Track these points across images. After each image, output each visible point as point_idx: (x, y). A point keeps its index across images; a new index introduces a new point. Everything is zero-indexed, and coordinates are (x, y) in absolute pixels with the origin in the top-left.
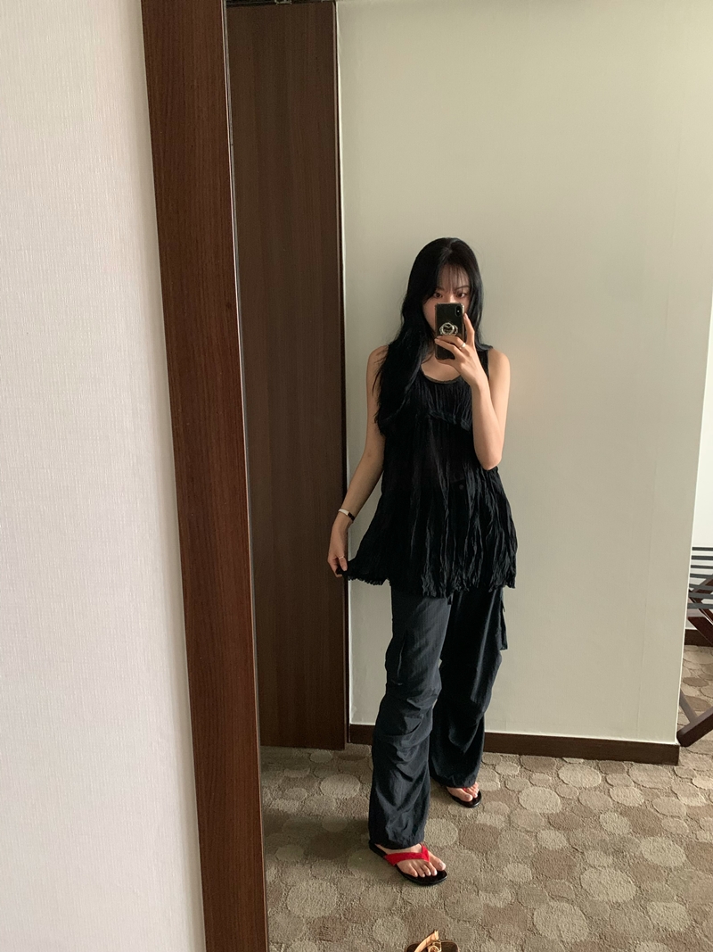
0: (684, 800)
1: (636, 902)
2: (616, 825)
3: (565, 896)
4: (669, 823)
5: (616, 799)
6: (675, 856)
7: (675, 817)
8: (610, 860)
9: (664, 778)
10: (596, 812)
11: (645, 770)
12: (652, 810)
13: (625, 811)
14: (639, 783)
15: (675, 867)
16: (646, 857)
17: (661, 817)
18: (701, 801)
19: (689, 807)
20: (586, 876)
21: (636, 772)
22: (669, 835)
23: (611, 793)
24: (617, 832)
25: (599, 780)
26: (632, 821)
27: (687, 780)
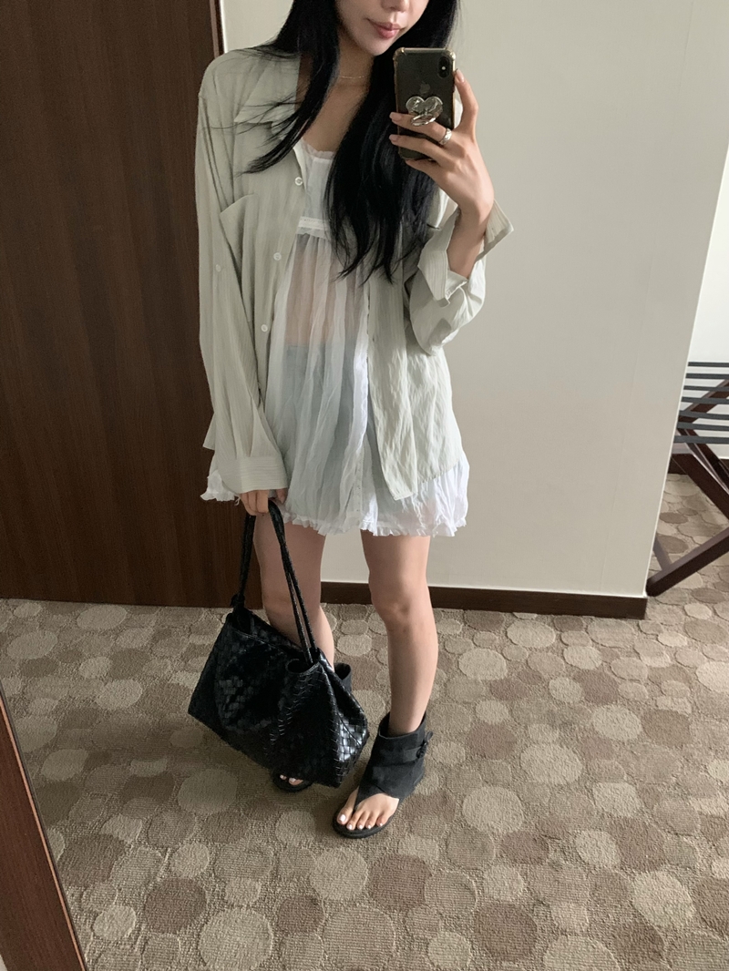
0: (647, 661)
1: (581, 783)
2: (566, 689)
3: (501, 778)
4: (628, 689)
5: (570, 661)
6: (629, 728)
7: (635, 680)
8: (556, 735)
9: (626, 635)
10: (546, 676)
11: (606, 625)
12: (609, 673)
13: (579, 676)
14: (599, 642)
15: (628, 741)
16: (597, 729)
17: (618, 681)
18: (665, 661)
19: (651, 668)
20: (526, 756)
21: (597, 629)
22: (628, 703)
23: (565, 654)
24: (567, 700)
25: (553, 639)
26: (584, 687)
27: (653, 637)
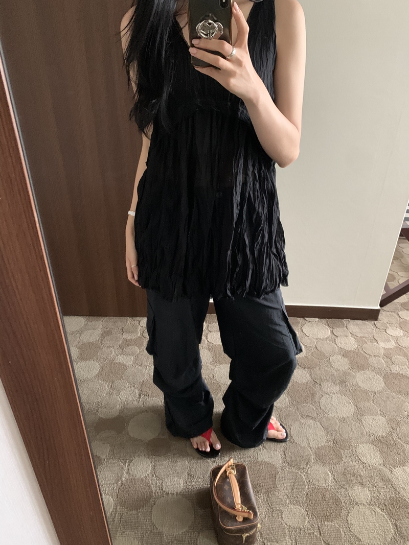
0: (382, 344)
1: (355, 416)
2: (340, 363)
3: (310, 415)
4: (373, 361)
5: (340, 345)
6: (378, 384)
7: (377, 356)
8: (338, 388)
9: (369, 330)
10: (327, 355)
11: (357, 325)
12: (362, 352)
13: (345, 354)
14: (354, 334)
15: (378, 391)
16: (359, 385)
17: (368, 356)
18: (392, 344)
19: (384, 348)
20: (323, 400)
21: (352, 326)
22: (374, 369)
23: (337, 342)
24: (341, 369)
25: (329, 333)
26: (350, 360)
27: (383, 330)
